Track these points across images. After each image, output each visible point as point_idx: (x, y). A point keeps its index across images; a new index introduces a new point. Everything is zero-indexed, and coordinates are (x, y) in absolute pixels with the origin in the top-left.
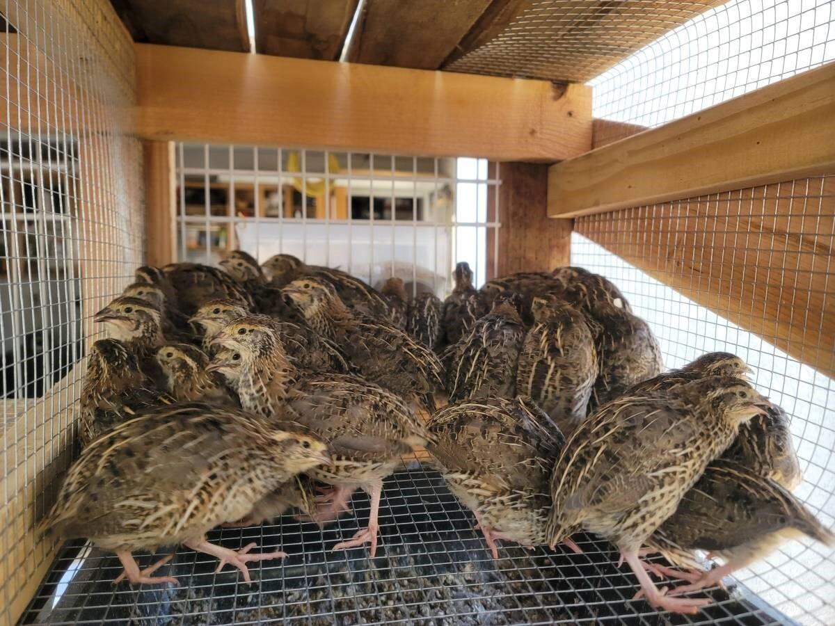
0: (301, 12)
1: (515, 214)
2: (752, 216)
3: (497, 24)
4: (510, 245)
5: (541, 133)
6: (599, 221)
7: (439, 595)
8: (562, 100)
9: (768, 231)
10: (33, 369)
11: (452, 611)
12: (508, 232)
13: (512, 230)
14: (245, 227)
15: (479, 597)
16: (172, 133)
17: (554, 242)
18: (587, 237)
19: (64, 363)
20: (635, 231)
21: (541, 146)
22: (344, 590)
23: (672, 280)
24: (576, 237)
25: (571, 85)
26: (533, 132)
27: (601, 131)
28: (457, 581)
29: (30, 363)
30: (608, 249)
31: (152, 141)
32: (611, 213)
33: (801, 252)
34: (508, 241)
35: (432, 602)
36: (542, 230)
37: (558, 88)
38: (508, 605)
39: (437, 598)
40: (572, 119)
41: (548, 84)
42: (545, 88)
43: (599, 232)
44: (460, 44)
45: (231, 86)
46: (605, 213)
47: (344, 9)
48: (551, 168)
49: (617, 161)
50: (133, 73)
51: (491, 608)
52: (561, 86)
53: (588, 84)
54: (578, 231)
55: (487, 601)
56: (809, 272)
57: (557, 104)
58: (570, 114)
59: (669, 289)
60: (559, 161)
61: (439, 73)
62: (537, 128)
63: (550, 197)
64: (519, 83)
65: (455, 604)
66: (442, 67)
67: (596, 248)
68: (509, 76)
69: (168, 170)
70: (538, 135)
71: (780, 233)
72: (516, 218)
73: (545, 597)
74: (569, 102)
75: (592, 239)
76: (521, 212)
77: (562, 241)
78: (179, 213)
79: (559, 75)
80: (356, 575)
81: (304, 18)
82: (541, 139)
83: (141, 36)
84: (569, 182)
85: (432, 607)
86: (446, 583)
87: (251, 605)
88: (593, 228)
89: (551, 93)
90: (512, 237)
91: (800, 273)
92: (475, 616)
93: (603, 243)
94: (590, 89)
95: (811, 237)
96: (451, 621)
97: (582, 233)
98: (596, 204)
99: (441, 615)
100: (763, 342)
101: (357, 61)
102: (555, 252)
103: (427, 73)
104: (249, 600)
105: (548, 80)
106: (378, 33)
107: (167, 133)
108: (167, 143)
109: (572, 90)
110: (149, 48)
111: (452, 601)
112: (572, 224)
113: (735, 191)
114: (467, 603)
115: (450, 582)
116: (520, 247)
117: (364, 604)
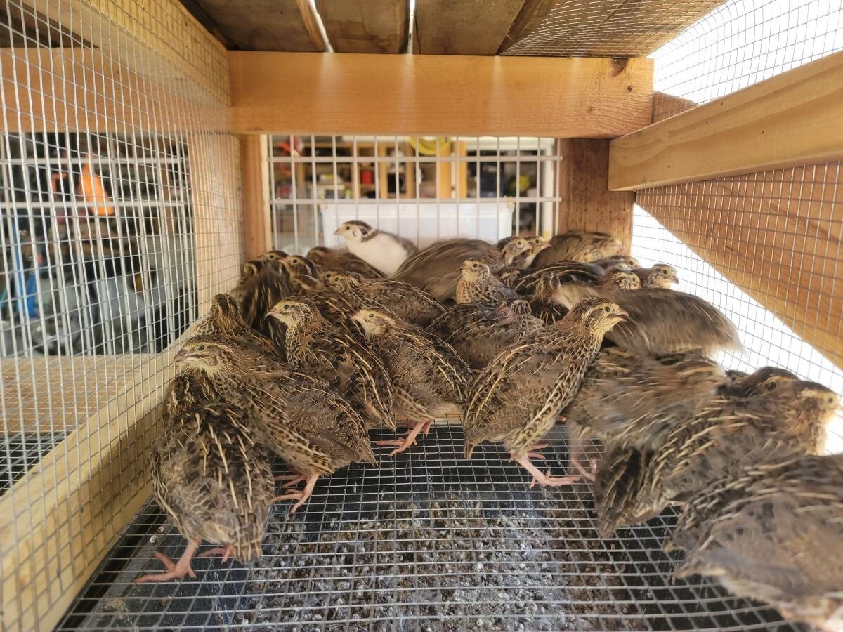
0: (359, 19)
1: (575, 189)
2: (772, 198)
3: (538, 16)
4: (570, 219)
5: (599, 110)
6: (655, 195)
7: (493, 534)
8: (622, 75)
9: (783, 214)
10: (161, 329)
11: (502, 547)
12: (569, 206)
13: (572, 204)
14: (326, 207)
15: (530, 538)
16: (261, 129)
17: (615, 215)
18: (646, 210)
19: (182, 324)
20: (682, 207)
21: (599, 122)
22: (411, 524)
23: (708, 255)
24: (637, 210)
25: (631, 59)
26: (590, 110)
27: (661, 105)
28: (511, 523)
29: (158, 325)
30: (661, 223)
31: (246, 136)
32: (665, 187)
33: (807, 236)
34: (568, 215)
35: (485, 539)
36: (603, 203)
37: (618, 63)
38: (555, 546)
39: (491, 536)
40: (631, 94)
41: (607, 61)
42: (606, 65)
43: (654, 206)
44: (509, 33)
45: (309, 85)
46: (660, 188)
47: (395, 15)
48: (612, 143)
49: (660, 140)
50: (226, 78)
51: (538, 548)
52: (621, 61)
53: (649, 57)
54: (638, 204)
55: (535, 541)
56: (812, 255)
57: (616, 80)
58: (629, 89)
59: (706, 264)
60: (616, 137)
61: (497, 58)
62: (595, 105)
63: (611, 171)
64: (577, 61)
65: (506, 542)
66: (499, 52)
67: (652, 221)
68: (567, 56)
69: (260, 159)
70: (596, 112)
71: (792, 216)
72: (576, 192)
73: (589, 542)
74: (629, 77)
75: (650, 212)
76: (582, 186)
77: (623, 213)
78: (271, 198)
79: (619, 49)
80: (422, 512)
81: (362, 24)
82: (599, 115)
83: (232, 46)
84: (625, 157)
85: (485, 543)
86: (500, 525)
87: (333, 529)
88: (650, 202)
89: (611, 70)
90: (572, 211)
91: (806, 256)
92: (522, 553)
93: (658, 217)
94: (652, 62)
95: (814, 222)
96: (500, 555)
97: (642, 206)
98: (644, 181)
99: (492, 549)
100: (776, 318)
101: (420, 53)
102: (616, 224)
103: (486, 58)
104: (332, 525)
105: (607, 56)
106: (431, 31)
107: (256, 129)
108: (259, 136)
109: (633, 64)
110: (239, 55)
111: (503, 540)
112: (633, 197)
113: (751, 174)
114: (516, 542)
115: (504, 524)
116: (581, 220)
117: (427, 535)
